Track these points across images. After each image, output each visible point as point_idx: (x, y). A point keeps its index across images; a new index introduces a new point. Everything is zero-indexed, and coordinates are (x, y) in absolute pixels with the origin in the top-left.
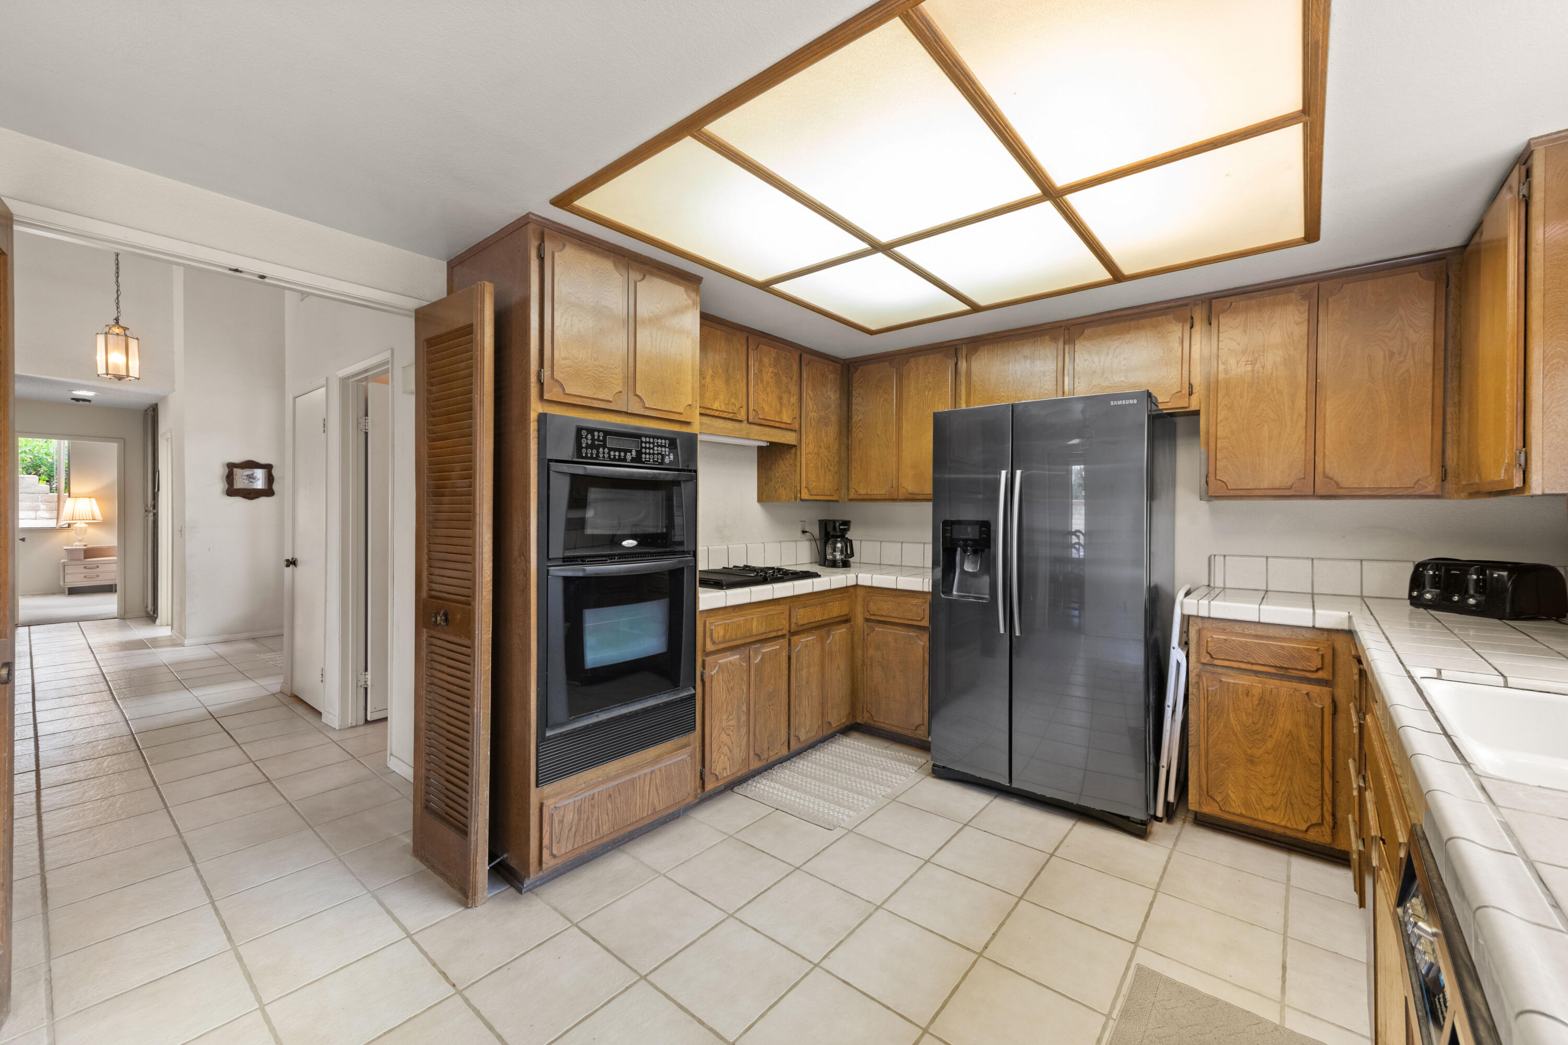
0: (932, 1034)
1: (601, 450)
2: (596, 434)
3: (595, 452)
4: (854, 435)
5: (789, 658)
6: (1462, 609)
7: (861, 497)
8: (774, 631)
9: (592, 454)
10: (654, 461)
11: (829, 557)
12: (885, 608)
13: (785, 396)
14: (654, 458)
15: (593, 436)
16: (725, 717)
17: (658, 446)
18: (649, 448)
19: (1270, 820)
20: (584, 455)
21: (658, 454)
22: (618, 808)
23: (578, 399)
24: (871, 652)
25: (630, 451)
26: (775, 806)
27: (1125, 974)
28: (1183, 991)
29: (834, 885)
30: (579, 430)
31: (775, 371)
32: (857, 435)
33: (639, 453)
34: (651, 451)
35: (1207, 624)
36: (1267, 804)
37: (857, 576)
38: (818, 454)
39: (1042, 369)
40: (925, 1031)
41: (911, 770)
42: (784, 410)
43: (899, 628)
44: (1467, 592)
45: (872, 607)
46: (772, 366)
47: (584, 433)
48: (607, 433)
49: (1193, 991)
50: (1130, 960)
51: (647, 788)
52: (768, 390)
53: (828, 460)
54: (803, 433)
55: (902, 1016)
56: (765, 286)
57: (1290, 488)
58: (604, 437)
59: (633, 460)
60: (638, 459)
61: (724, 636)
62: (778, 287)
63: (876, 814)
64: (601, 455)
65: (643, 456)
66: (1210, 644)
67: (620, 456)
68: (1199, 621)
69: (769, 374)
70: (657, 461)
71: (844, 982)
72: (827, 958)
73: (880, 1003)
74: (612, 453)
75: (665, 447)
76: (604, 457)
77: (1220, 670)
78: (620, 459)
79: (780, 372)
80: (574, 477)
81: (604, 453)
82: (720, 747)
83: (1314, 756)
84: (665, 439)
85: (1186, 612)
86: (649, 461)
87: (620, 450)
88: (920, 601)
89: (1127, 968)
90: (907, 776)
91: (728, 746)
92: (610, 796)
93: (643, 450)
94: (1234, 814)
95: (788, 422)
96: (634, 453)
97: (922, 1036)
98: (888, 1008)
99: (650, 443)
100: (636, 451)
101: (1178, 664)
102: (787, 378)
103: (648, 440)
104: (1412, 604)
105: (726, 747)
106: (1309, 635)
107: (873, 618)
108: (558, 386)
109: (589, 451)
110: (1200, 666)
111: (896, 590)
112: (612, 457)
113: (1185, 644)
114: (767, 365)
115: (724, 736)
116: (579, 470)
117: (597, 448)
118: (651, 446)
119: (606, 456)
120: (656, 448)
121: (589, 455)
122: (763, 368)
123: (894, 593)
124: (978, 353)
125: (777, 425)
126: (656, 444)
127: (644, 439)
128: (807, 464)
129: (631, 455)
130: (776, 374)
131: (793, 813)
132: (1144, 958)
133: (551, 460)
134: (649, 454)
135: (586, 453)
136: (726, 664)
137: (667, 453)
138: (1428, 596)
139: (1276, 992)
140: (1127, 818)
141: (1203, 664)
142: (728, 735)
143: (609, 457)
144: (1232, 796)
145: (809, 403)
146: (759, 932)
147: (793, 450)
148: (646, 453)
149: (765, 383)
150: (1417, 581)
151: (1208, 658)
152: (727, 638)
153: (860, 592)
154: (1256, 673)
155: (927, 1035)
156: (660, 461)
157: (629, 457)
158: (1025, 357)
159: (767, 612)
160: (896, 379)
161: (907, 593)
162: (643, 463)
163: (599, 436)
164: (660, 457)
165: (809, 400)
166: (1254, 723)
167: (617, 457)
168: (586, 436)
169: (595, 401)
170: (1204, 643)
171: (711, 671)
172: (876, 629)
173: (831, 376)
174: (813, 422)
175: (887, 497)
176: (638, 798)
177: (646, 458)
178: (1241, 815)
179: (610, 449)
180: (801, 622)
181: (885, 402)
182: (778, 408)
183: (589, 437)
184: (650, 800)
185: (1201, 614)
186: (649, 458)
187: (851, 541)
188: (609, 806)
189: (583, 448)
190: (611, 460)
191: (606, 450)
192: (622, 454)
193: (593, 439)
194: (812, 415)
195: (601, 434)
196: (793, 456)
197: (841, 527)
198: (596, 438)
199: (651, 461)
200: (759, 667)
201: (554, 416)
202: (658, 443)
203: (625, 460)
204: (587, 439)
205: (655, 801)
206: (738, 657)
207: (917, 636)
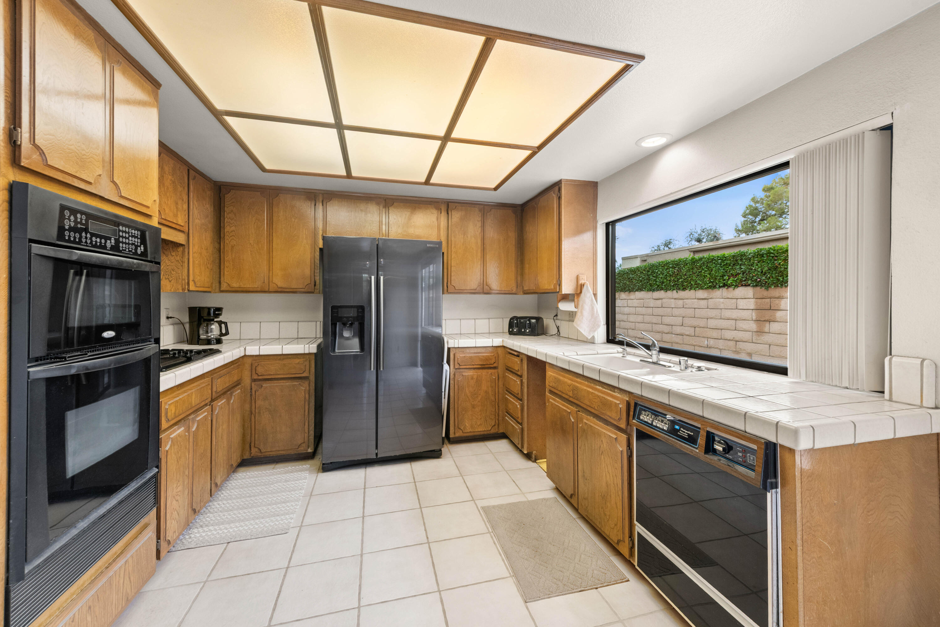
0: (443, 590)
1: (84, 234)
2: (79, 216)
3: (77, 235)
4: (227, 241)
5: (212, 421)
6: (524, 334)
7: (234, 289)
8: (203, 401)
9: (75, 238)
10: (129, 251)
11: (202, 337)
12: (273, 369)
13: (180, 202)
14: (129, 248)
15: (76, 218)
16: (175, 485)
17: (132, 236)
18: (126, 238)
19: (480, 430)
20: (67, 238)
21: (133, 244)
22: (96, 616)
23: (59, 174)
24: (259, 403)
25: (110, 239)
26: (226, 542)
27: (480, 513)
28: (500, 507)
29: (323, 561)
30: (63, 208)
31: (173, 179)
32: (230, 242)
33: (117, 241)
34: (127, 241)
35: (457, 350)
36: (479, 424)
37: (245, 349)
38: (201, 254)
39: (371, 219)
40: (439, 591)
41: (306, 474)
42: (179, 213)
43: (285, 381)
44: (526, 328)
45: (260, 370)
46: (170, 174)
47: (67, 213)
48: (89, 216)
49: (502, 505)
50: (477, 508)
51: (122, 581)
52: (168, 194)
53: (207, 259)
54: (191, 235)
55: (424, 594)
56: (218, 115)
57: (476, 289)
58: (87, 221)
59: (112, 248)
60: (116, 248)
61: (175, 413)
62: (230, 120)
63: (308, 508)
64: (84, 240)
65: (121, 245)
66: (459, 359)
67: (101, 242)
68: (454, 349)
69: (169, 180)
70: (131, 251)
71: (382, 602)
72: (361, 599)
73: (409, 597)
74: (94, 239)
75: (137, 237)
76: (86, 242)
77: (463, 370)
78: (101, 247)
79: (176, 181)
80: (57, 261)
81: (86, 238)
82: (172, 513)
83: (493, 398)
84: (138, 230)
85: (450, 346)
86: (125, 250)
87: (101, 237)
88: (302, 360)
89: (479, 511)
90: (305, 478)
91: (177, 511)
92: (90, 607)
93: (121, 239)
94: (468, 432)
95: (182, 225)
96: (113, 241)
97: (440, 594)
98: (415, 596)
99: (125, 232)
100: (115, 239)
101: (446, 371)
102: (181, 187)
103: (124, 229)
104: (509, 334)
105: (176, 512)
106: (490, 349)
107: (260, 378)
108: (38, 154)
109: (72, 234)
110: (454, 370)
111: (282, 355)
112: (94, 243)
113: (448, 362)
114: (167, 173)
115: (174, 502)
116: (63, 254)
117: (80, 231)
118: (127, 236)
119: (89, 241)
120: (130, 238)
121: (72, 239)
122: (164, 175)
123: (279, 357)
124: (331, 202)
125: (174, 226)
126: (130, 234)
127: (121, 228)
128: (193, 261)
129: (111, 242)
130: (174, 182)
131: (247, 538)
132: (481, 504)
133: (31, 241)
134: (126, 243)
135: (69, 236)
136: (176, 437)
137: (139, 244)
138: (515, 330)
139: (518, 491)
140: (434, 451)
141: (456, 369)
142: (177, 501)
143: (91, 243)
144: (467, 424)
145: (195, 211)
146: (302, 620)
147: (181, 249)
148: (123, 243)
149: (166, 188)
150: (511, 325)
151: (458, 366)
152: (177, 415)
153: (249, 361)
154: (474, 368)
155: (442, 592)
156: (133, 251)
157: (109, 245)
158: (361, 210)
159: (199, 386)
160: (267, 205)
161: (290, 356)
162: (120, 252)
163: (81, 219)
164: (134, 247)
165: (195, 209)
166: (474, 391)
167: (98, 244)
168: (69, 217)
169: (75, 180)
170: (456, 359)
171: (166, 447)
172: (263, 385)
173: (208, 193)
174: (197, 227)
175: (259, 289)
176: (114, 595)
177: (122, 247)
178: (470, 432)
179: (93, 235)
180: (219, 390)
181: (257, 221)
182: (175, 212)
183: (72, 218)
184: (124, 591)
185: (455, 347)
186: (126, 248)
187: (226, 323)
188: (89, 619)
189: (66, 230)
190: (93, 246)
191: (88, 235)
192: (103, 241)
193: (75, 221)
194: (197, 221)
195: (84, 217)
196: (180, 253)
197: (216, 313)
198: (79, 220)
199: (127, 250)
200: (196, 433)
201: (35, 188)
202: (132, 233)
203: (105, 247)
204: (70, 221)
205: (128, 590)
206: (182, 429)
207: (300, 384)
